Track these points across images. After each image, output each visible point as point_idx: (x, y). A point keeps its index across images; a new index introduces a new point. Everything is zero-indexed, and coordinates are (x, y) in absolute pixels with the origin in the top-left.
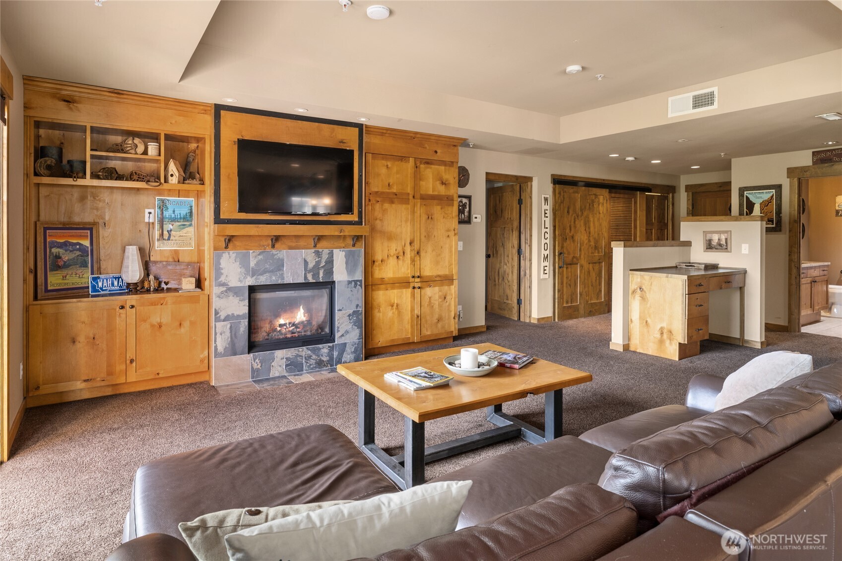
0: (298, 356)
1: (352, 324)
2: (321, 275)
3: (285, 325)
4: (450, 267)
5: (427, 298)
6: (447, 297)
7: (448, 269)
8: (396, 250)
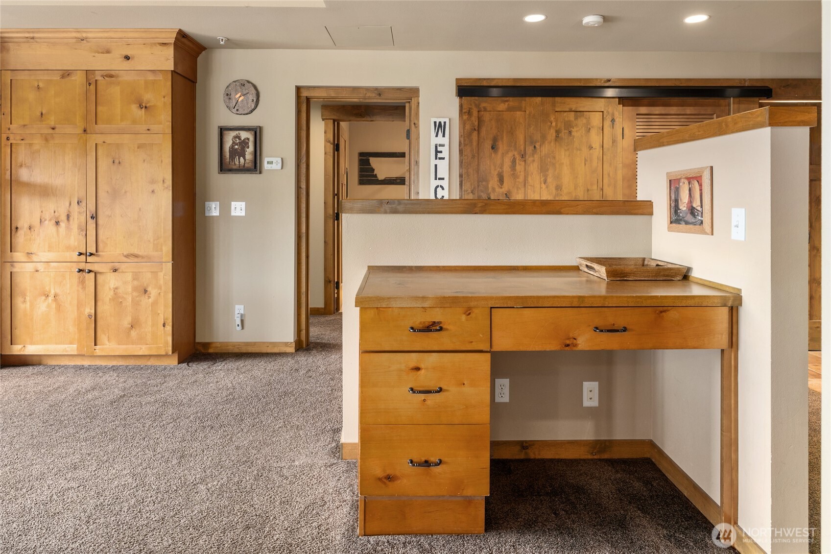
4: (155, 242)
5: (110, 289)
6: (149, 289)
7: (154, 244)
8: (55, 212)
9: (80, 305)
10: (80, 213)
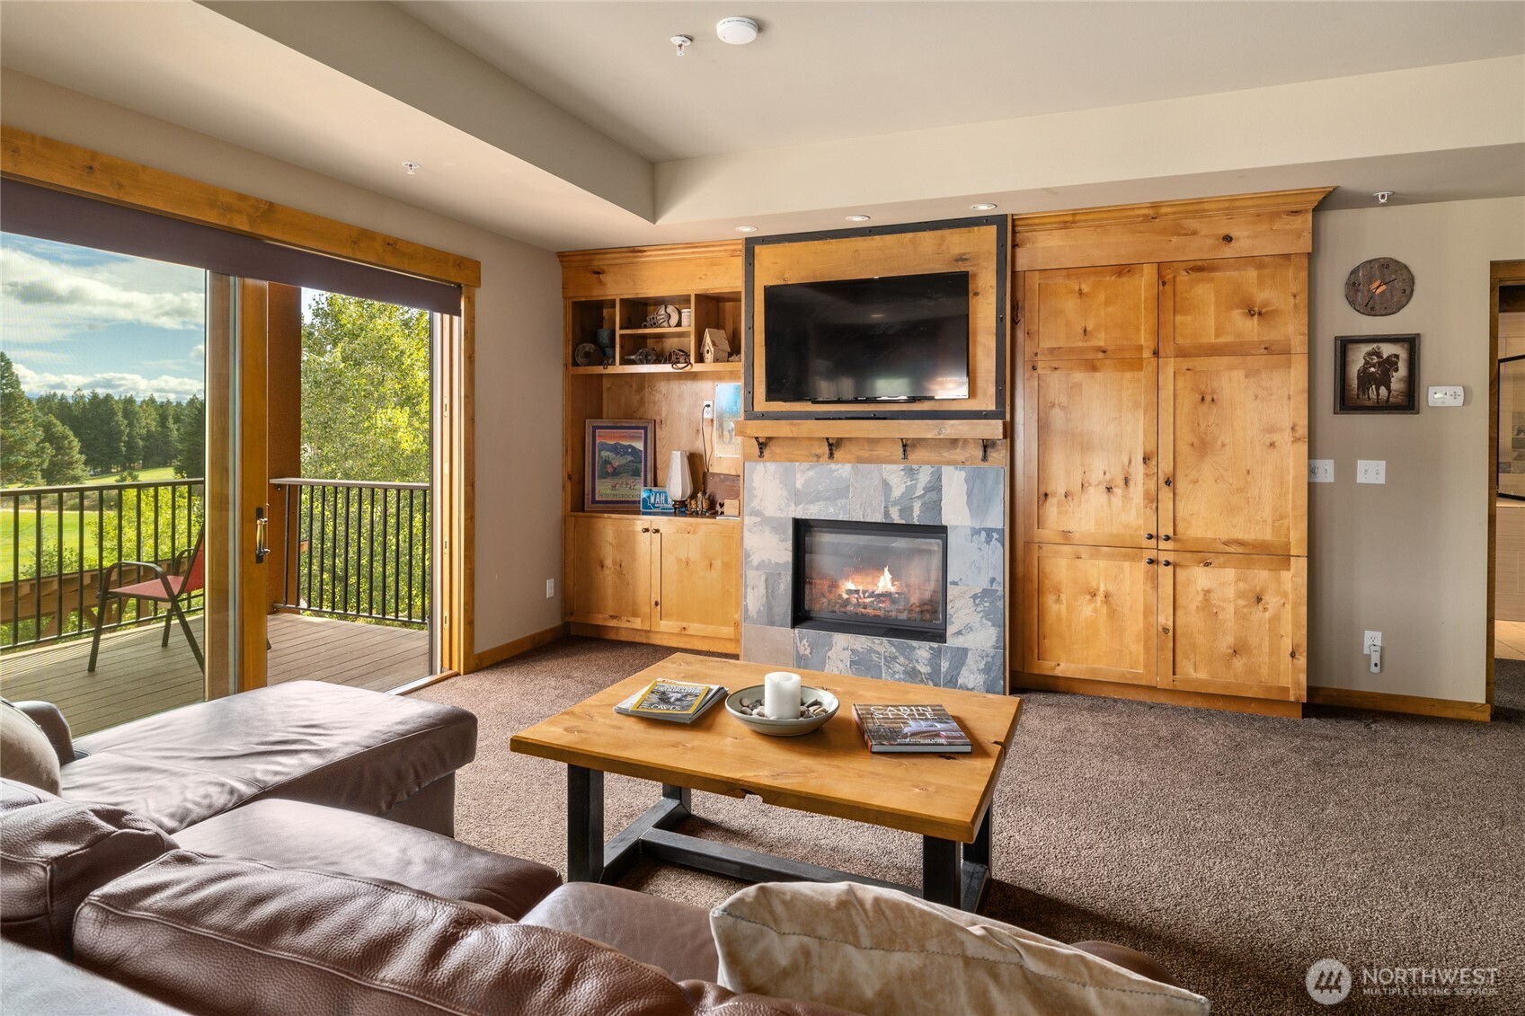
0: (871, 650)
1: (982, 614)
2: (916, 512)
3: (857, 592)
4: (1277, 524)
5: (1197, 592)
6: (1266, 598)
7: (1273, 526)
8: (1105, 473)
9: (1147, 612)
10: (1146, 475)
